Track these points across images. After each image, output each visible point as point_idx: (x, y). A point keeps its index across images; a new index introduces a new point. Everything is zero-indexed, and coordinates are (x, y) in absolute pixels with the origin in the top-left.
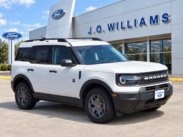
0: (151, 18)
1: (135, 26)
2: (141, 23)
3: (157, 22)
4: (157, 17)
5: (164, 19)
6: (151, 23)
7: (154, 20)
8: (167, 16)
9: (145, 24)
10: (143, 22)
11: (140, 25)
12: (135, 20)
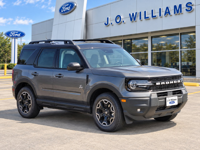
0: (175, 7)
1: (160, 15)
2: (166, 13)
3: (181, 12)
4: (180, 6)
5: (187, 8)
6: (175, 13)
7: (178, 10)
8: (190, 5)
9: (170, 14)
10: (167, 12)
11: (165, 15)
12: (160, 9)
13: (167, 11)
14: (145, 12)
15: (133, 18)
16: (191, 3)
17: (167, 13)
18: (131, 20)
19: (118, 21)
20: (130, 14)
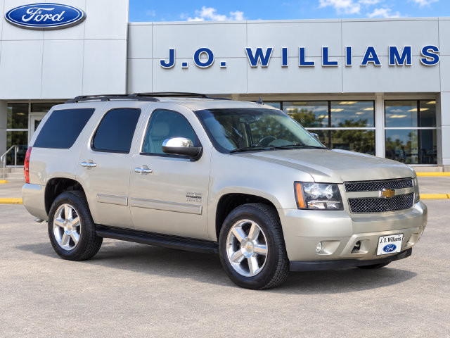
0: (393, 51)
1: (349, 61)
2: (367, 59)
3: (409, 61)
4: (407, 50)
5: (426, 57)
6: (392, 61)
7: (399, 57)
8: (434, 52)
9: (378, 62)
11: (364, 62)
12: (349, 50)
13: (371, 56)
14: (302, 50)
15: (258, 58)
16: (436, 49)
17: (371, 59)
18: (254, 62)
19: (204, 60)
20: (249, 51)
